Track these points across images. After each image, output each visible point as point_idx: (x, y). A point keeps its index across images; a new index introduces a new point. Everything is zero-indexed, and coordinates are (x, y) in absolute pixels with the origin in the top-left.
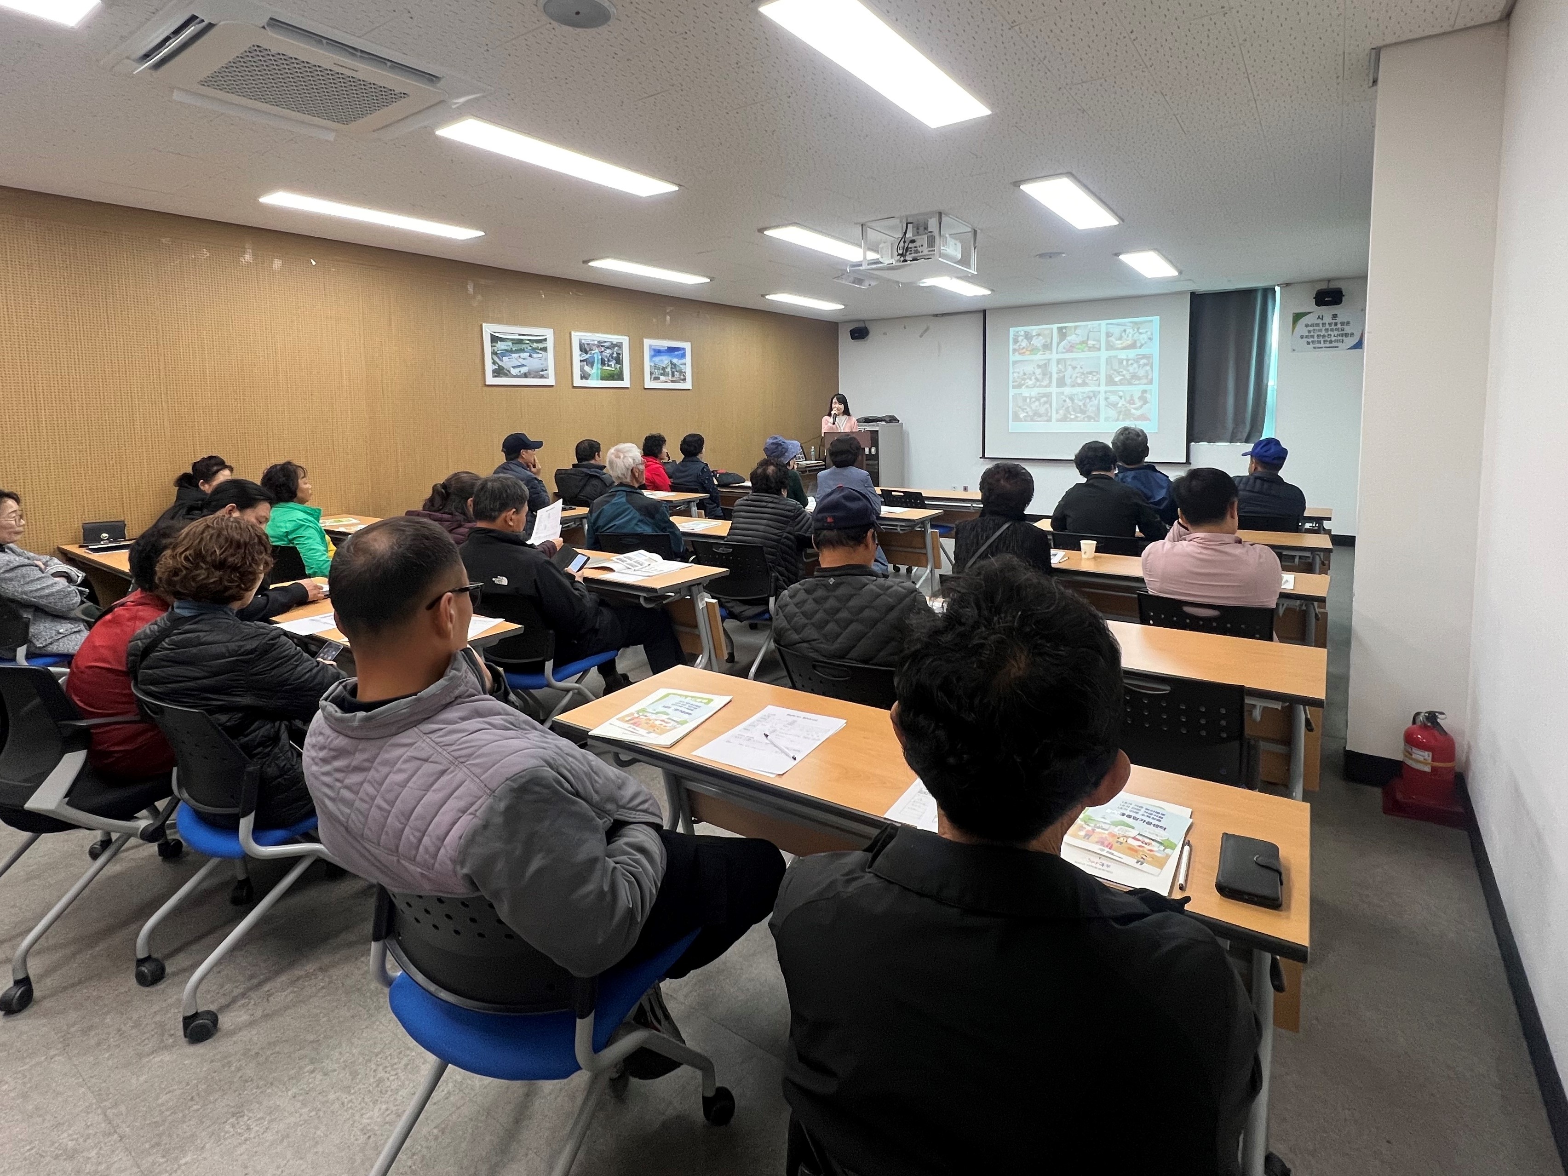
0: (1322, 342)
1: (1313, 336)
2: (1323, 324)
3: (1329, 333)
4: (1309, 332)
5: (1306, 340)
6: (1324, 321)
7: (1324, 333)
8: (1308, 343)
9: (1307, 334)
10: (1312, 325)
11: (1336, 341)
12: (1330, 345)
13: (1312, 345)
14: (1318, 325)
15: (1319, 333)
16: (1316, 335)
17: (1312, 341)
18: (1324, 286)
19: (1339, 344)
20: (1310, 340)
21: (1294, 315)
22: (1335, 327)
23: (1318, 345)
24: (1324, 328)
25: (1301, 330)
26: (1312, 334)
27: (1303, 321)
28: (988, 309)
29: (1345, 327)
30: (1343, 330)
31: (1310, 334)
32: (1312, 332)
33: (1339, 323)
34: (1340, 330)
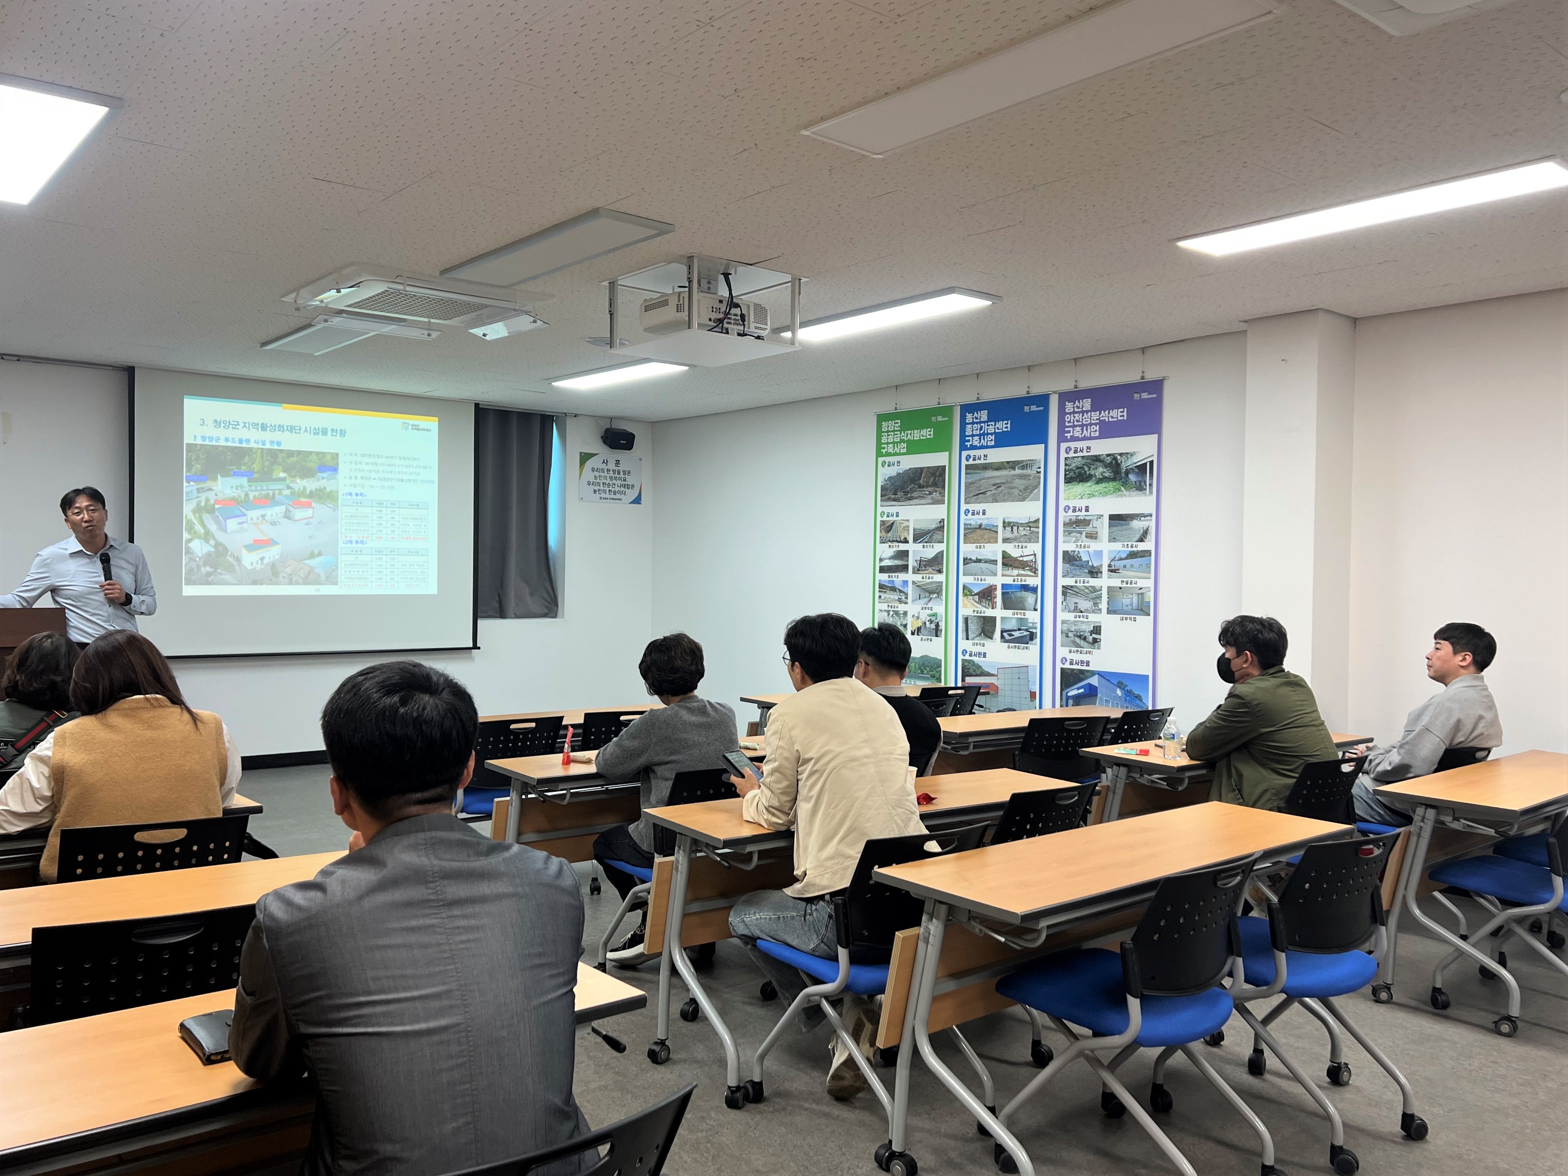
0: (607, 492)
1: (599, 484)
2: (607, 470)
3: (613, 482)
4: (595, 478)
5: (592, 487)
6: (607, 467)
7: (608, 481)
9: (594, 481)
10: (597, 470)
11: (619, 492)
13: (598, 495)
14: (602, 471)
15: (605, 481)
16: (601, 482)
17: (598, 490)
18: (610, 424)
19: (622, 497)
21: (581, 455)
22: (618, 476)
23: (603, 495)
24: (608, 475)
25: (588, 475)
26: (598, 481)
27: (590, 464)
28: (138, 367)
29: (626, 476)
30: (625, 480)
31: (596, 481)
32: (598, 479)
33: (621, 471)
34: (623, 480)
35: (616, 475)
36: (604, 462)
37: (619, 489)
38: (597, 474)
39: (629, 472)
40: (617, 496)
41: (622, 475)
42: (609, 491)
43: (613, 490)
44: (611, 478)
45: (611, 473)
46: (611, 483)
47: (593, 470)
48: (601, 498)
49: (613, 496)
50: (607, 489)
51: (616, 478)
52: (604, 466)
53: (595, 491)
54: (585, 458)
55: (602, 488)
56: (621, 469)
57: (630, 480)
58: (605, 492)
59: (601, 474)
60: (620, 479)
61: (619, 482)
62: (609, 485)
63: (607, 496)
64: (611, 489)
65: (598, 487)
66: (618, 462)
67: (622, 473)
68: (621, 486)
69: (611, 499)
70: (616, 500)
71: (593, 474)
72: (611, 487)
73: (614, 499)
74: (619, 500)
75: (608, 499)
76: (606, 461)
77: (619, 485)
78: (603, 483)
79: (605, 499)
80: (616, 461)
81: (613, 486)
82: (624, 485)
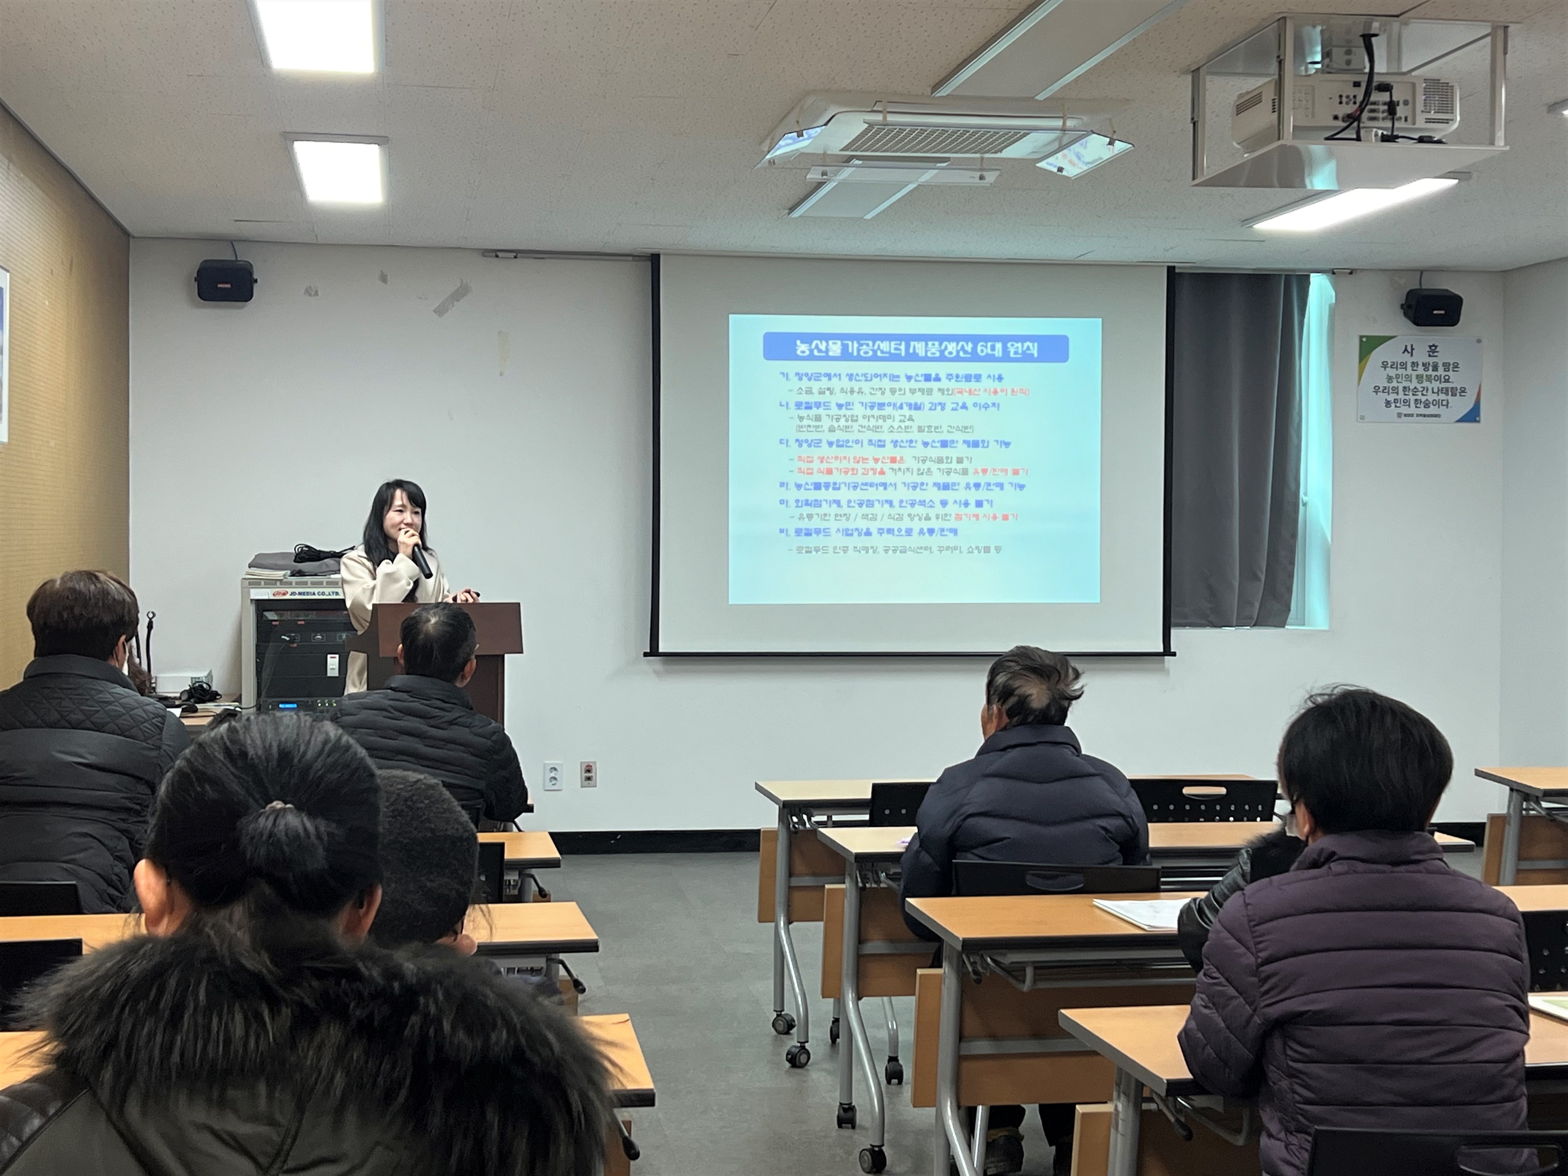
0: (1412, 404)
1: (1395, 390)
2: (1413, 364)
3: (1425, 384)
4: (1390, 379)
5: (1383, 396)
6: (1414, 359)
7: (1414, 384)
9: (1387, 385)
10: (1394, 366)
11: (1434, 403)
12: (1427, 411)
13: (1394, 410)
14: (1404, 365)
15: (1406, 384)
16: (1401, 386)
17: (1396, 401)
18: (1416, 284)
19: (1442, 410)
20: (1391, 398)
21: (1361, 341)
22: (1435, 373)
23: (1404, 410)
24: (1414, 374)
25: (1375, 374)
26: (1395, 384)
27: (1378, 355)
28: (665, 254)
29: (1450, 373)
30: (1447, 381)
31: (1391, 385)
32: (1395, 381)
33: (1440, 365)
34: (1443, 380)
35: (1430, 372)
36: (1406, 350)
37: (1435, 397)
38: (1392, 372)
39: (1456, 366)
40: (1433, 410)
41: (1441, 371)
42: (1416, 400)
43: (1423, 399)
44: (1419, 378)
45: (1420, 370)
46: (1419, 386)
47: (1385, 365)
48: (1399, 415)
49: (1423, 410)
50: (1413, 398)
51: (1429, 379)
52: (1406, 358)
53: (1388, 404)
54: (1368, 345)
55: (1401, 396)
56: (1440, 360)
57: (1456, 380)
58: (1406, 403)
59: (1401, 371)
60: (1438, 379)
61: (1436, 385)
62: (1415, 391)
63: (1412, 410)
64: (1420, 397)
65: (1394, 396)
66: (1433, 349)
67: (1441, 368)
68: (1440, 391)
69: (1418, 415)
70: (1429, 416)
71: (1384, 374)
72: (1420, 393)
73: (1425, 416)
74: (1436, 416)
75: (1412, 415)
76: (1409, 349)
77: (1436, 390)
78: (1405, 388)
79: (1405, 415)
80: (1430, 347)
81: (1424, 392)
82: (1447, 389)
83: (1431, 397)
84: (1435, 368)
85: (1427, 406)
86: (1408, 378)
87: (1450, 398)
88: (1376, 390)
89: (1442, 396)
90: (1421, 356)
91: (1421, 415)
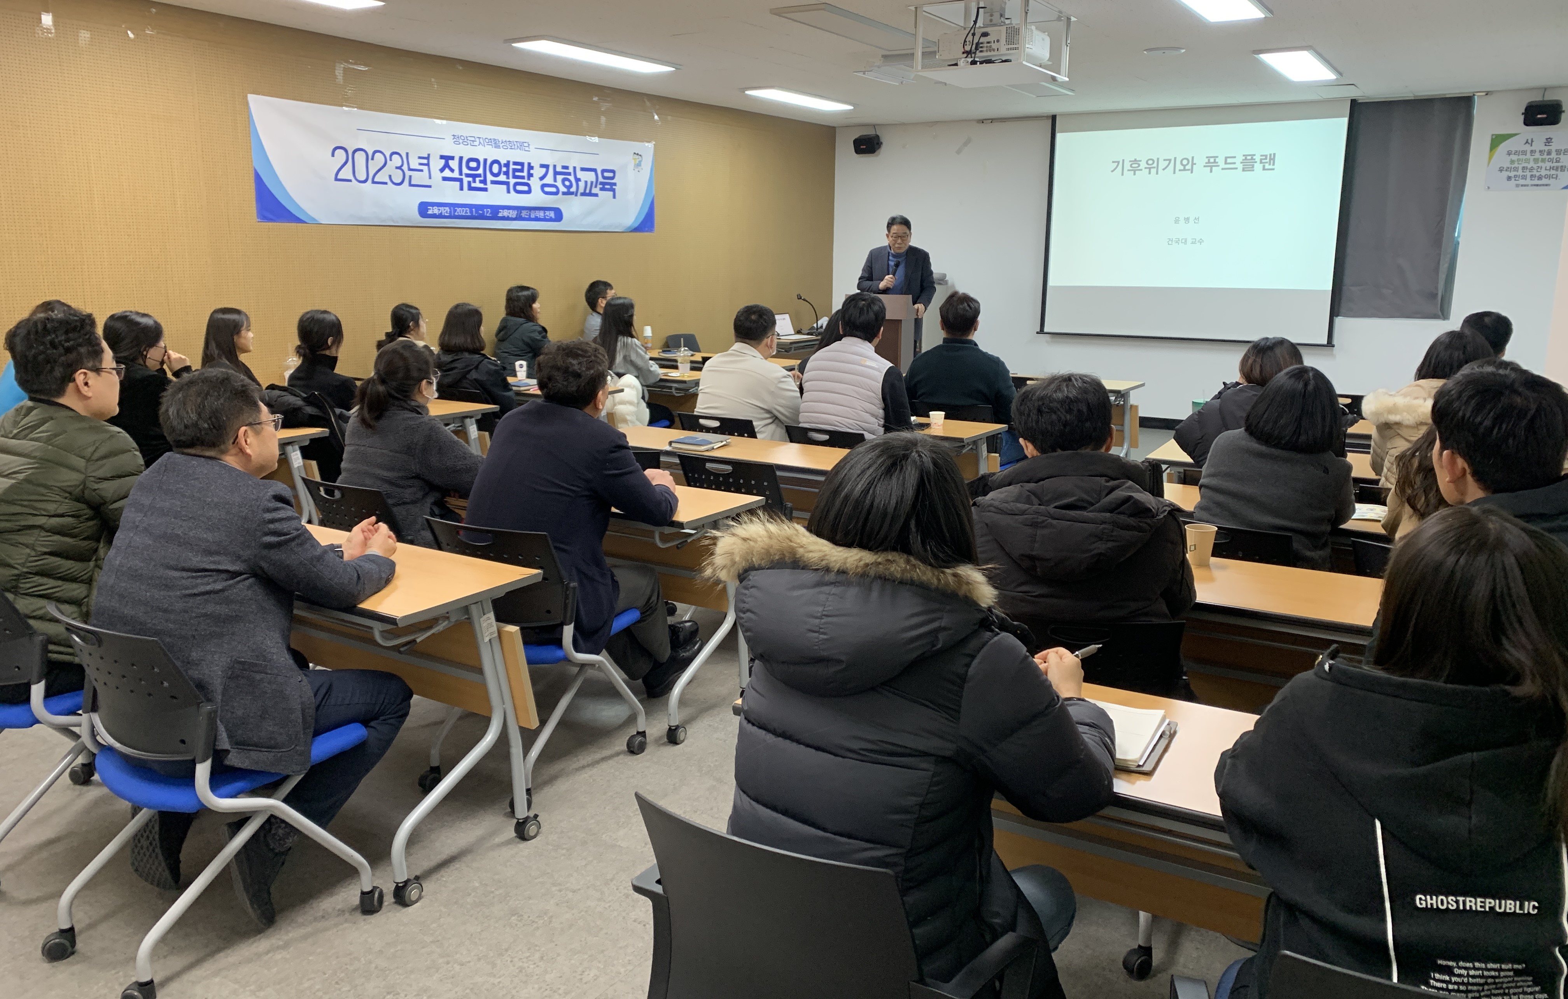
0: (1528, 177)
1: (1516, 169)
2: (1532, 151)
3: (1540, 164)
4: (1512, 162)
5: (1505, 174)
6: (1533, 148)
7: (1532, 164)
8: (1509, 178)
9: (1509, 166)
10: (1516, 153)
11: (1548, 177)
12: (1540, 182)
13: (1513, 182)
14: (1524, 153)
15: (1525, 165)
16: (1520, 166)
17: (1515, 176)
18: (1537, 97)
19: (1551, 181)
20: (1512, 174)
21: (1492, 138)
22: (1548, 157)
23: (1521, 182)
24: (1532, 158)
25: (1501, 160)
26: (1516, 165)
27: (1503, 147)
29: (1562, 156)
30: (1557, 162)
31: (1513, 166)
32: (1516, 163)
33: (1554, 151)
34: (1555, 161)
35: (1545, 156)
36: (1527, 142)
37: (1547, 172)
38: (1515, 157)
40: (1544, 181)
41: (1554, 155)
42: (1532, 176)
43: (1538, 174)
44: (1536, 161)
45: (1537, 155)
46: (1535, 166)
47: (1509, 153)
48: (1517, 186)
49: (1536, 182)
50: (1528, 174)
51: (1543, 161)
52: (1528, 148)
54: (1498, 140)
55: (1520, 173)
56: (1553, 147)
58: (1524, 177)
59: (1521, 157)
60: (1551, 160)
61: (1548, 165)
62: (1531, 169)
63: (1528, 181)
64: (1535, 172)
65: (1516, 173)
66: (1549, 141)
67: (1554, 153)
68: (1551, 168)
69: (1532, 185)
70: (1540, 185)
71: (1509, 158)
72: (1535, 171)
73: (1537, 185)
74: (1546, 185)
75: (1527, 185)
76: (1530, 141)
77: (1548, 168)
78: (1524, 167)
79: (1522, 186)
80: (1547, 139)
81: (1539, 170)
82: (1557, 168)
83: (1543, 173)
84: (1549, 153)
85: (1540, 178)
86: (1527, 161)
87: (1559, 173)
88: (1501, 170)
89: (1553, 172)
90: (1539, 145)
91: (1535, 185)
